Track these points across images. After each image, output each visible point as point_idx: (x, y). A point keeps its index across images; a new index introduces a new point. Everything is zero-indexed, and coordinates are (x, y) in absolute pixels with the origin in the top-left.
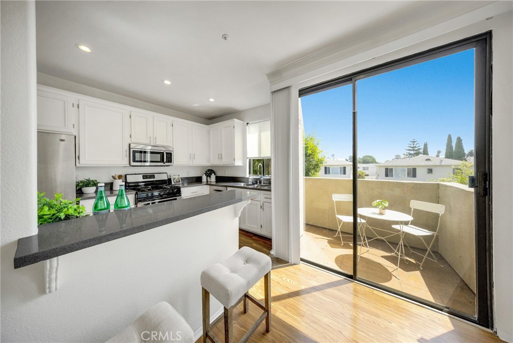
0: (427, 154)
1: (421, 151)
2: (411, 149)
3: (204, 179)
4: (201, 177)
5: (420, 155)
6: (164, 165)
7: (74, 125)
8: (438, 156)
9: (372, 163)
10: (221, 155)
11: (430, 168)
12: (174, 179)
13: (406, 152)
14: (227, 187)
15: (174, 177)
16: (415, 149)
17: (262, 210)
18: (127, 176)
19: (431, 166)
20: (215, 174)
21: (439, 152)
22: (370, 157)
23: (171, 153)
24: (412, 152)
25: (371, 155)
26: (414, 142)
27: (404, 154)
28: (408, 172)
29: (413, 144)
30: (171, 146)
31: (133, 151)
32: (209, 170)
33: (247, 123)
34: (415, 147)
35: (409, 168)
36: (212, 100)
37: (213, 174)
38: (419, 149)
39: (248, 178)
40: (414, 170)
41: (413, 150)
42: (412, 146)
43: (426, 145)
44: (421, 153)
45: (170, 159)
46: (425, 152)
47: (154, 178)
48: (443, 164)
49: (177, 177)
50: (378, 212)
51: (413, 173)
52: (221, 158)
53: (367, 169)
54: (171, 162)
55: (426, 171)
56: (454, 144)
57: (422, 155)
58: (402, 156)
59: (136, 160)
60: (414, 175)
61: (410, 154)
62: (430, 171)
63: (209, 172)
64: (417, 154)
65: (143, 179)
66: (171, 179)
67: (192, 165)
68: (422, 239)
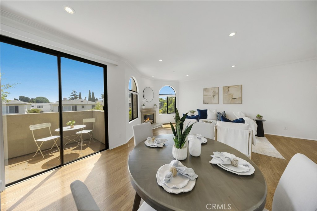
0: (81, 98)
1: (78, 96)
2: (73, 95)
5: (77, 99)
8: (85, 99)
9: (46, 102)
11: (83, 105)
13: (70, 97)
16: (75, 95)
19: (83, 104)
21: (86, 98)
22: (44, 98)
24: (74, 97)
25: (44, 97)
26: (75, 91)
27: (69, 98)
28: (72, 108)
29: (74, 93)
34: (75, 94)
35: (73, 105)
38: (77, 95)
40: (76, 107)
41: (74, 96)
42: (73, 93)
43: (80, 94)
44: (78, 98)
46: (80, 98)
48: (88, 103)
50: (70, 128)
51: (75, 108)
53: (42, 107)
55: (81, 107)
56: (91, 95)
57: (78, 99)
58: (68, 99)
60: (76, 110)
61: (72, 98)
62: (83, 107)
64: (76, 98)
68: (89, 134)
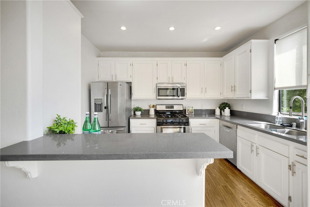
3: (218, 112)
4: (215, 110)
6: (179, 98)
7: (131, 76)
10: (235, 87)
12: (188, 110)
14: (237, 124)
15: (189, 108)
17: (291, 172)
18: (157, 106)
20: (229, 108)
23: (184, 88)
30: (185, 82)
31: (158, 88)
32: (223, 104)
33: (276, 40)
36: (218, 28)
37: (227, 108)
39: (274, 117)
45: (183, 94)
47: (173, 108)
49: (191, 109)
52: (235, 90)
54: (184, 96)
59: (160, 95)
63: (223, 106)
65: (166, 108)
66: (185, 110)
67: (203, 98)
